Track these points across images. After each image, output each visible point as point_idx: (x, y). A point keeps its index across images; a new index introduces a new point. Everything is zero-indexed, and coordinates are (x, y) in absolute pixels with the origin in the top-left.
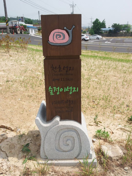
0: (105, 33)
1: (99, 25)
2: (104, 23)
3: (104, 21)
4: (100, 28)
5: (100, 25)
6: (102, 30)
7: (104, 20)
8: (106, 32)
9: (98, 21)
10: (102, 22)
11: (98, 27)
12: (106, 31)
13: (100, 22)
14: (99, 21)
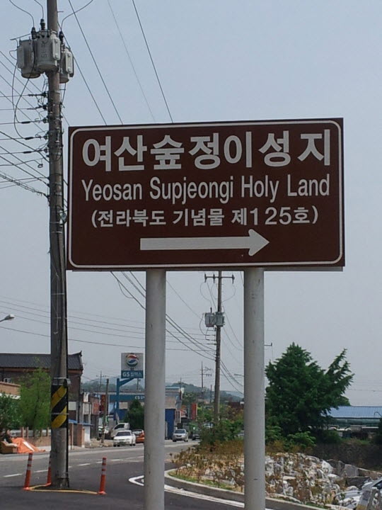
0: (352, 441)
1: (309, 386)
2: (339, 375)
3: (341, 364)
4: (316, 406)
5: (320, 390)
6: (331, 420)
7: (339, 359)
8: (362, 435)
9: (301, 364)
10: (331, 372)
11: (308, 403)
12: (356, 428)
13: (314, 367)
14: (308, 364)
